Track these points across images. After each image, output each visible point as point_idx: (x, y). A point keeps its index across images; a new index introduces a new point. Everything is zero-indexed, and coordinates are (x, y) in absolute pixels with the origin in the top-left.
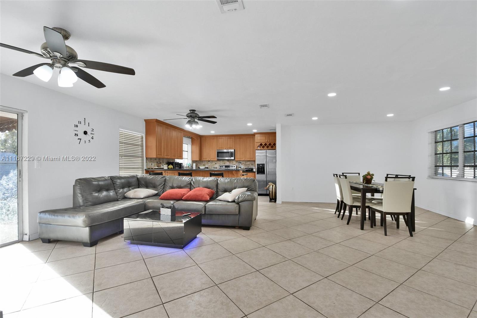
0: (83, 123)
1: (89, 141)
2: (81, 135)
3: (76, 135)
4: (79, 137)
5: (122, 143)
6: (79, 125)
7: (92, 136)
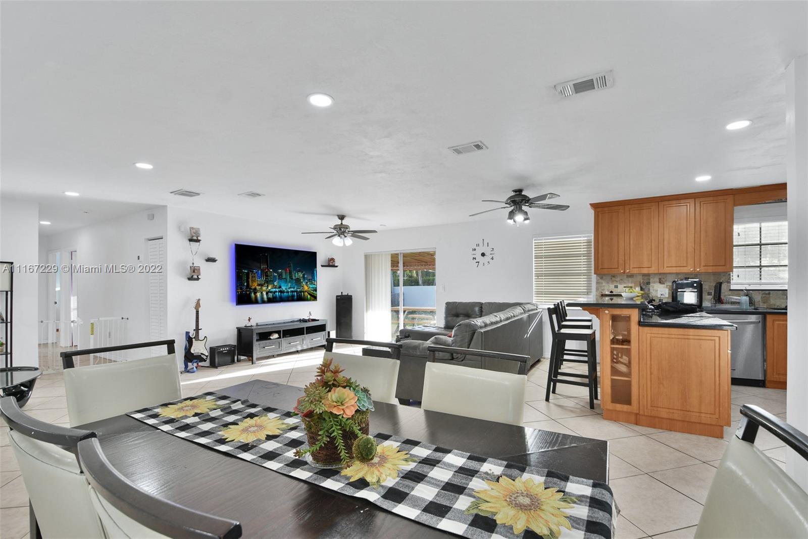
0: (481, 244)
1: (488, 262)
2: (479, 258)
3: (474, 258)
4: (477, 260)
5: (541, 257)
6: (477, 248)
7: (491, 256)
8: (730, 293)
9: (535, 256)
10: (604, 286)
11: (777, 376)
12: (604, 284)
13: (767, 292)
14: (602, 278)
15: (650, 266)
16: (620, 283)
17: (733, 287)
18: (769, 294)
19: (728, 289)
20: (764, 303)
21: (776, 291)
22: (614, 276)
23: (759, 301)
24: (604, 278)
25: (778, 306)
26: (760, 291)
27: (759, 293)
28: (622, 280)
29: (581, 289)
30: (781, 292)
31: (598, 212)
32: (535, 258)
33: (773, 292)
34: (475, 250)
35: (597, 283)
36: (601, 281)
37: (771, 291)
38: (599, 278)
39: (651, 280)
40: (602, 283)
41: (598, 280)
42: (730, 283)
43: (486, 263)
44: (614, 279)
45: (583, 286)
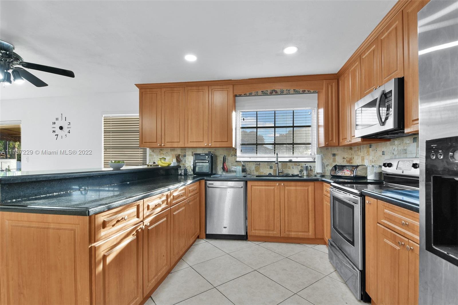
0: (60, 118)
1: (66, 135)
2: (58, 131)
3: (54, 131)
4: (56, 133)
5: (109, 132)
6: (56, 122)
7: (69, 129)
8: (236, 164)
9: (104, 131)
10: (155, 158)
11: (254, 232)
12: (155, 156)
13: (258, 163)
14: (153, 151)
15: (179, 141)
16: (166, 156)
17: (238, 159)
18: (259, 164)
19: (235, 161)
20: (257, 171)
21: (263, 163)
22: (161, 150)
23: (254, 170)
24: (155, 151)
25: (265, 174)
26: (254, 163)
27: (254, 164)
28: (167, 153)
29: (139, 161)
30: (266, 163)
31: (142, 92)
32: (104, 133)
33: (262, 163)
34: (55, 123)
35: (150, 155)
36: (152, 153)
37: (261, 163)
38: (151, 151)
39: (187, 153)
40: (153, 156)
41: (150, 153)
42: (236, 156)
43: (64, 136)
44: (161, 152)
45: (141, 158)
